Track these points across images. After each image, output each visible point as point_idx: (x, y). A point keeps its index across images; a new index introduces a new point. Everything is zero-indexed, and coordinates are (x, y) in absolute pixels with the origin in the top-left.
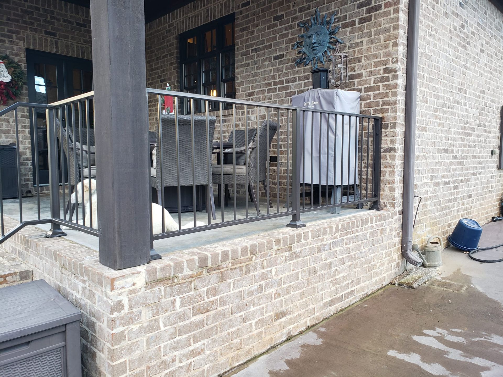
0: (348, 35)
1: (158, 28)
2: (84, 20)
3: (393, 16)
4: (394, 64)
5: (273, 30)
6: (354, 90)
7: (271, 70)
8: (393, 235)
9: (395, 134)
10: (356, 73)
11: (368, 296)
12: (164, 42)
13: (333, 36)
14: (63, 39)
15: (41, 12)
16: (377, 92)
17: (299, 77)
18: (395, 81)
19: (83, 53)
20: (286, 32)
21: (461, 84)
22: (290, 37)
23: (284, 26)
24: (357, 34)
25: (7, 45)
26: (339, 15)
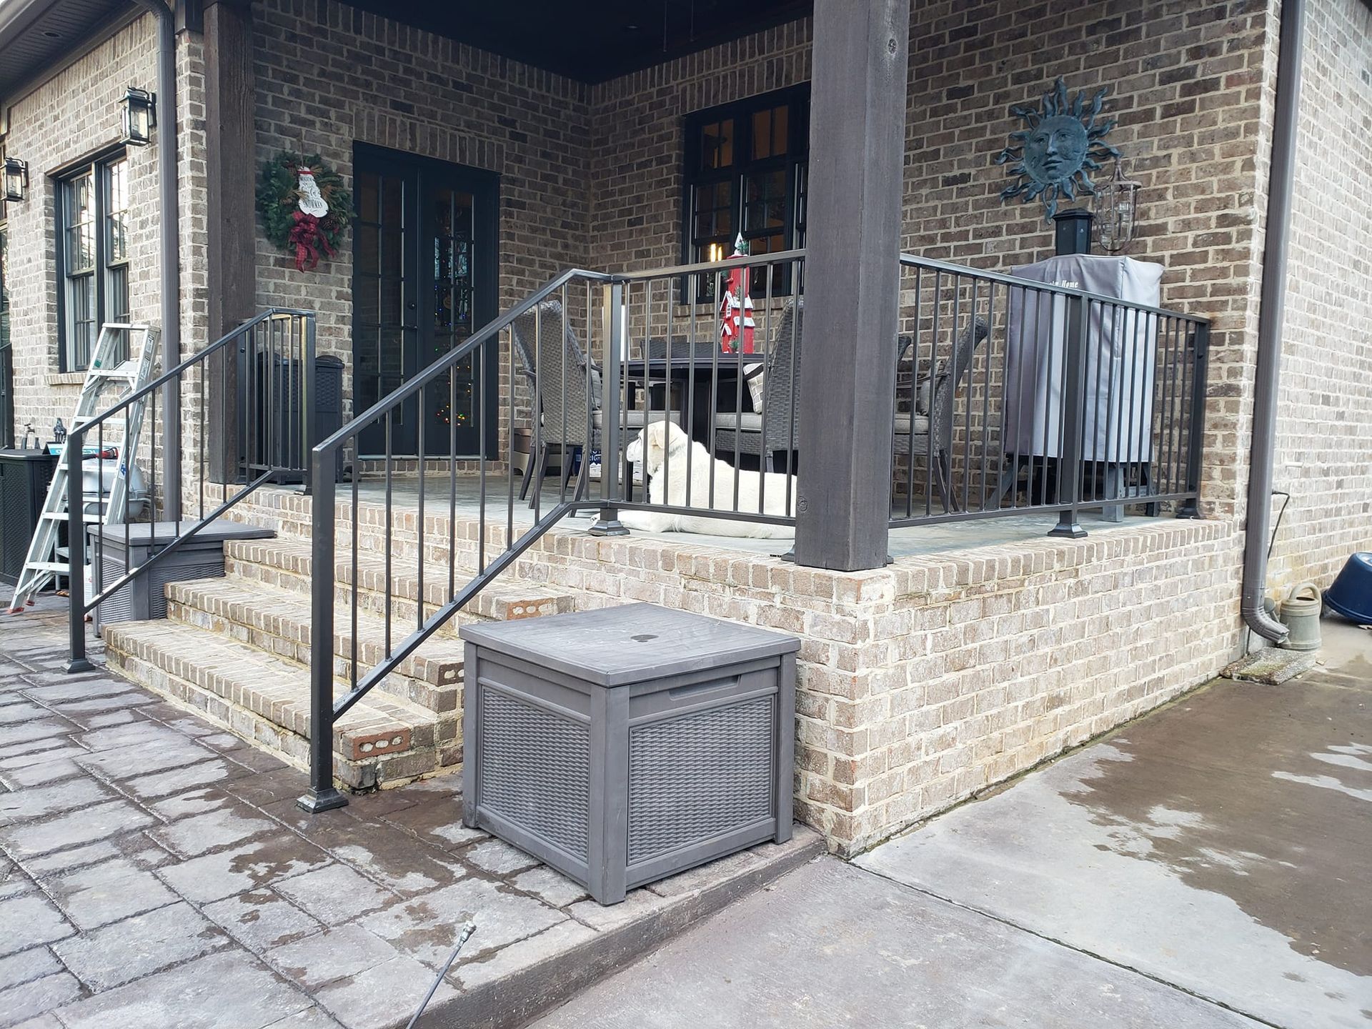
0: (1136, 140)
1: (628, 98)
2: (468, 76)
3: (1247, 104)
4: (1244, 208)
5: (945, 120)
6: (1144, 259)
7: (935, 208)
8: (1229, 573)
9: (1240, 357)
10: (1152, 222)
11: (1183, 694)
12: (643, 129)
13: (1096, 140)
14: (425, 119)
15: (387, 58)
16: (1202, 266)
17: (1008, 225)
18: (1244, 244)
19: (462, 152)
20: (979, 125)
21: (1359, 250)
22: (988, 136)
23: (973, 111)
24: (1156, 140)
25: (318, 132)
26: (1115, 96)
